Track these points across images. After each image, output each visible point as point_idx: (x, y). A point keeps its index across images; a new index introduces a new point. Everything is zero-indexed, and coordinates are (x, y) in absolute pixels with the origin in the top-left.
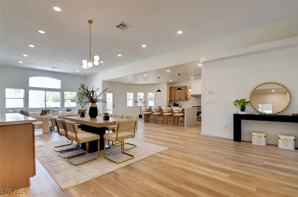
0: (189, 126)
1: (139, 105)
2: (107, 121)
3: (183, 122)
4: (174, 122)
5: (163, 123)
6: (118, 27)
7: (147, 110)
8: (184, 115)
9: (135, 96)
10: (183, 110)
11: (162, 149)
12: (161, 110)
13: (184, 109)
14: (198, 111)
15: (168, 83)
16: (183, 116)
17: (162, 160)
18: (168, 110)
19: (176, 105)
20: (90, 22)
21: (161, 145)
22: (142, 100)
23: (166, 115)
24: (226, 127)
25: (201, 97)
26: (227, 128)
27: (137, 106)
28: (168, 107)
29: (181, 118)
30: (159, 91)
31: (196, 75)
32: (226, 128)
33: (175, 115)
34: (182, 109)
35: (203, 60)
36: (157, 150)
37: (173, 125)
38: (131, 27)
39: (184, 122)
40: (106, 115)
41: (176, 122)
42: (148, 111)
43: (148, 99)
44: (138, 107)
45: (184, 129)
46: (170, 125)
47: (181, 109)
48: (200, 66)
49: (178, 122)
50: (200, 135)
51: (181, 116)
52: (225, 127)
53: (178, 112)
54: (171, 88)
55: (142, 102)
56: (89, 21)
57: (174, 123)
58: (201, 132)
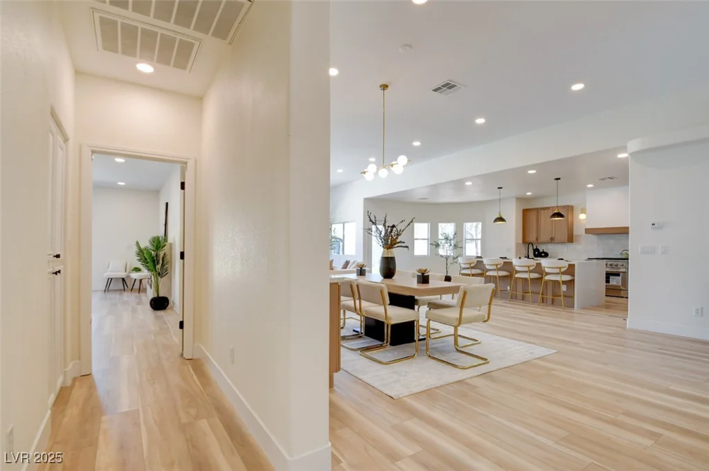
0: (584, 308)
1: (441, 252)
2: (424, 287)
3: (570, 296)
4: (544, 296)
5: (513, 297)
6: (435, 90)
7: (472, 265)
8: (574, 280)
9: (434, 231)
10: (572, 267)
11: (541, 351)
12: (507, 265)
13: (574, 265)
14: (608, 270)
15: (520, 199)
16: (571, 283)
17: (553, 372)
18: (529, 267)
19: (539, 254)
20: (385, 87)
21: (534, 344)
22: (450, 240)
23: (522, 278)
24: (700, 312)
25: (628, 233)
26: (702, 316)
27: (437, 254)
28: (526, 259)
29: (564, 288)
30: (501, 219)
31: (603, 179)
32: (700, 314)
33: (547, 278)
34: (569, 265)
35: (634, 145)
36: (532, 353)
37: (542, 304)
38: (465, 86)
39: (572, 297)
40: (423, 274)
41: (550, 297)
42: (472, 268)
43: (466, 239)
44: (442, 256)
45: (573, 313)
46: (534, 302)
47: (565, 265)
48: (621, 159)
49: (555, 295)
50: (624, 328)
51: (564, 282)
52: (697, 313)
53: (557, 271)
54: (525, 212)
55: (451, 245)
56: (381, 86)
57: (543, 298)
58: (626, 324)
